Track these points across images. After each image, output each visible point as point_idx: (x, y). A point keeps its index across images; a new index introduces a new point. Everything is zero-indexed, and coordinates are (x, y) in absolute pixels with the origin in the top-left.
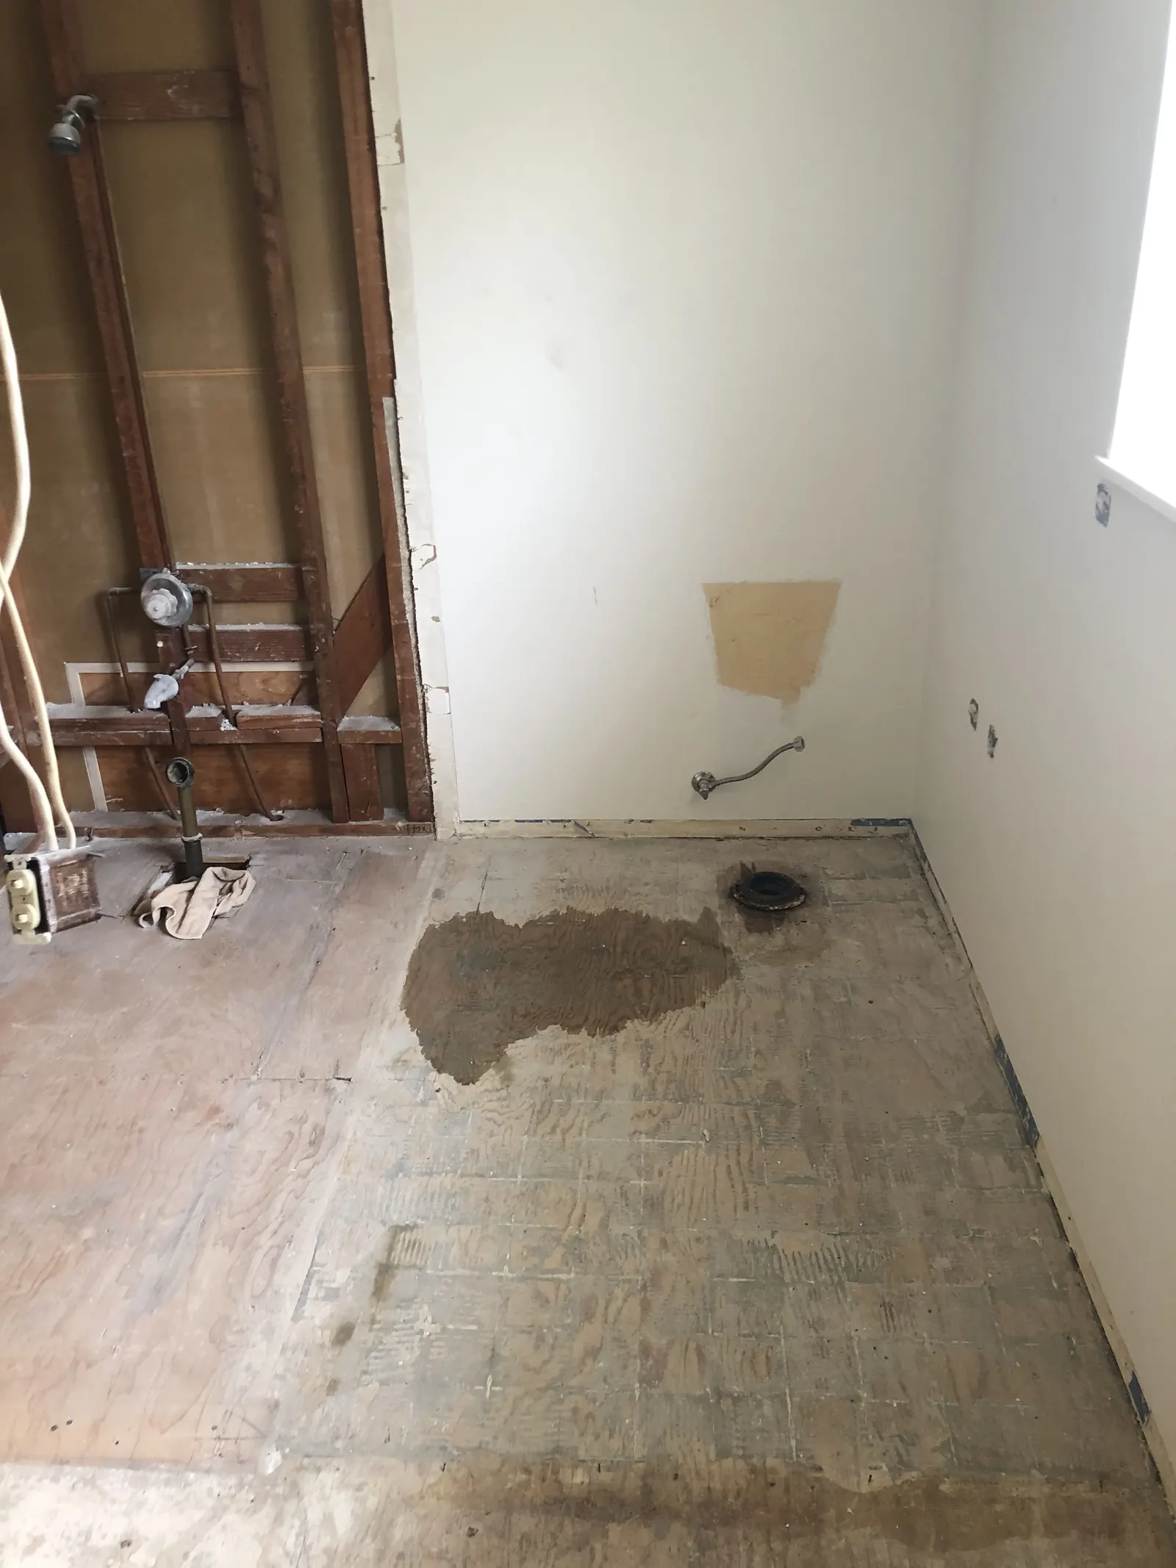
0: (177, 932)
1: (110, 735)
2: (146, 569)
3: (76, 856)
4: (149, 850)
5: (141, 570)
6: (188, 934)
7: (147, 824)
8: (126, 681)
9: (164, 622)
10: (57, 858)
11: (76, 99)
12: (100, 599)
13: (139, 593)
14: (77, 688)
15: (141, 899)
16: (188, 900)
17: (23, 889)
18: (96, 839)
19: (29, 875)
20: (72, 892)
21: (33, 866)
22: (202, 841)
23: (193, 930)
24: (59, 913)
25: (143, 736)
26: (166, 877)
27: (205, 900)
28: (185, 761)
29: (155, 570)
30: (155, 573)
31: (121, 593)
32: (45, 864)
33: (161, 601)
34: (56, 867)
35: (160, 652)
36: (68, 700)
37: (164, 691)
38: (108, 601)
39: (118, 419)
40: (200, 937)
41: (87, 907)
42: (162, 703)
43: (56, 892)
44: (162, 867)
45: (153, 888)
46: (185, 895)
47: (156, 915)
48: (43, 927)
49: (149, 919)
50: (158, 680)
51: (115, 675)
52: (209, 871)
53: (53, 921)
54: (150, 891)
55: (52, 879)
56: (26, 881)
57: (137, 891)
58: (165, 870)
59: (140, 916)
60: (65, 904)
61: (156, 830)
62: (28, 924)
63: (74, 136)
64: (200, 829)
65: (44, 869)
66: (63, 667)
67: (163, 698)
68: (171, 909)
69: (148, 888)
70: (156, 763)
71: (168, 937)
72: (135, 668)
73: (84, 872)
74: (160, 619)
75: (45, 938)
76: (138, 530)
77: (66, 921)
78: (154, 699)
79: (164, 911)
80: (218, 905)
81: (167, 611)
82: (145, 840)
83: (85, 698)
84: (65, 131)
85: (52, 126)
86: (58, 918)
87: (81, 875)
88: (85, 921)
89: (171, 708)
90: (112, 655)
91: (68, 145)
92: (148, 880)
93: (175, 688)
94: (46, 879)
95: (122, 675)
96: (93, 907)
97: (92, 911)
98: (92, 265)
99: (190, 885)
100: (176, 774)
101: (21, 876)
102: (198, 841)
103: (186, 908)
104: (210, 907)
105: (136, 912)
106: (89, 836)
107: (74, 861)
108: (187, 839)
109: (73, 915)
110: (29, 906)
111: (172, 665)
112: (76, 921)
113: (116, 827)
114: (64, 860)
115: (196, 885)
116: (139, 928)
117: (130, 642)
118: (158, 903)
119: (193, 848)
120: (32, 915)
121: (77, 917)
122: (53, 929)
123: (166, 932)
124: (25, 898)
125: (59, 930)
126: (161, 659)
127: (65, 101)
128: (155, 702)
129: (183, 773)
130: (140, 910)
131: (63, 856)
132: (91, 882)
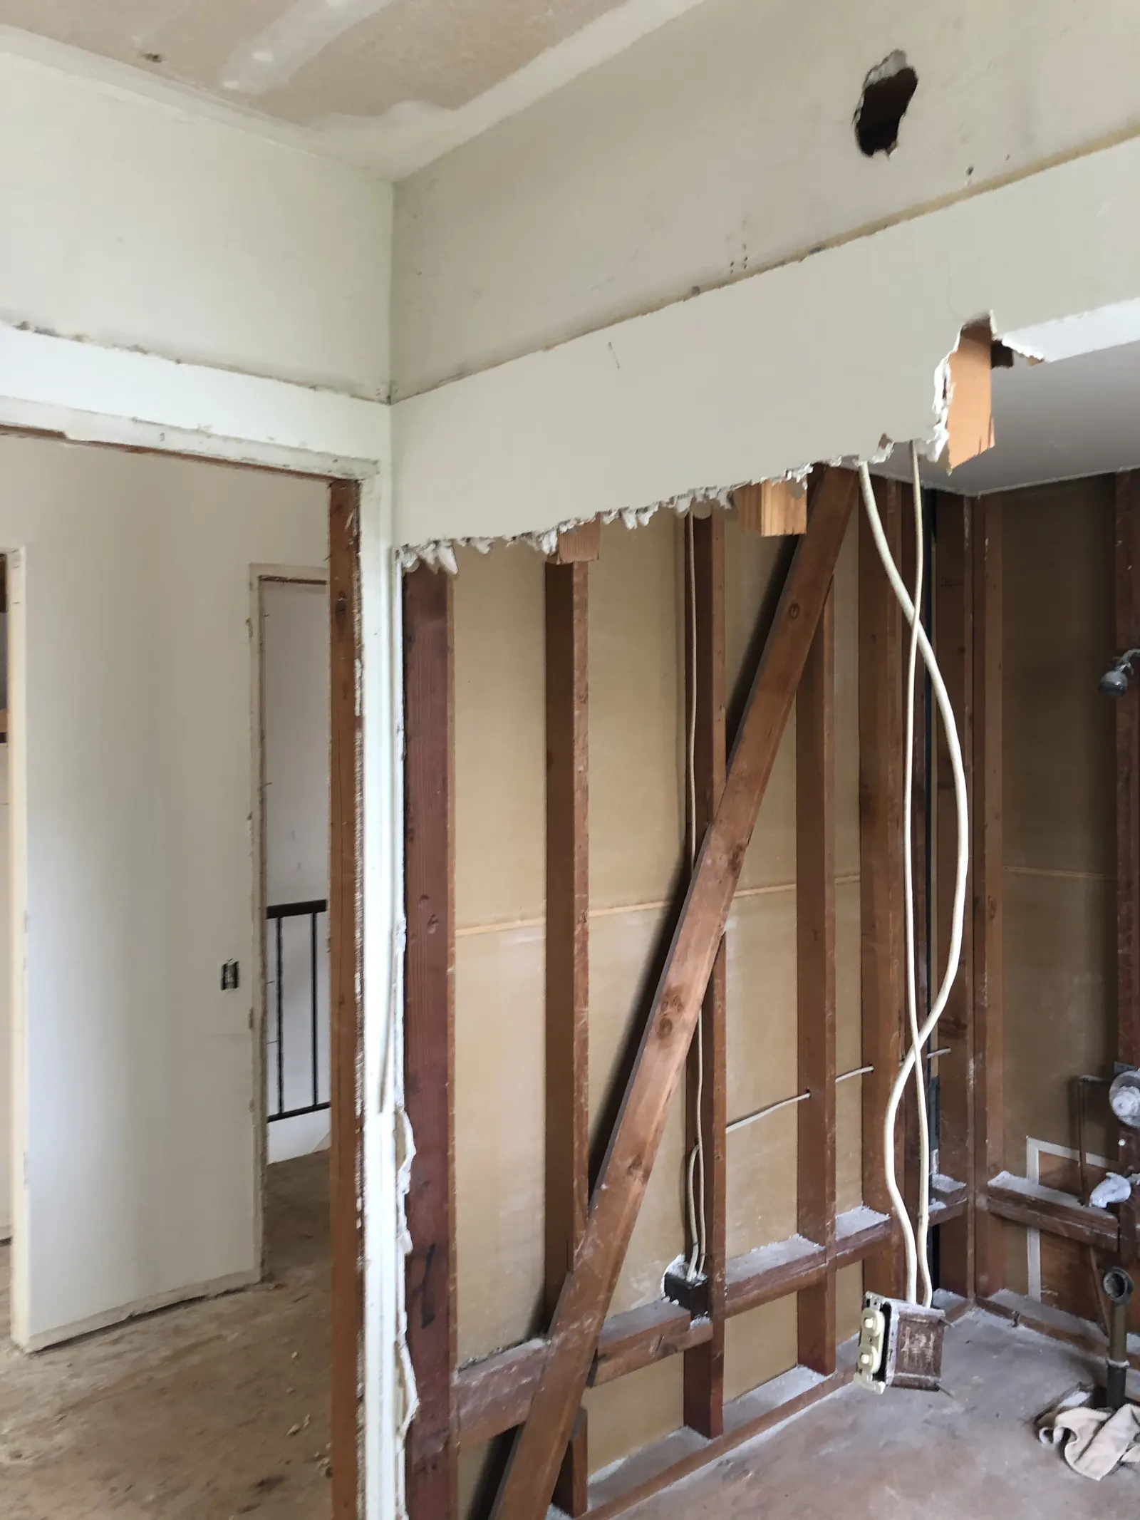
0: (1075, 1462)
1: (1054, 1221)
2: (1121, 1064)
3: (927, 1317)
4: (1073, 1360)
5: (1116, 1064)
6: (1087, 1468)
7: (1077, 1330)
8: (1082, 1170)
9: (1128, 1121)
10: (909, 1311)
11: (1130, 653)
12: (1072, 1084)
13: (1110, 1086)
14: (1034, 1166)
15: (1049, 1410)
16: (1096, 1432)
17: (872, 1330)
18: (1022, 1328)
19: (880, 1317)
20: (915, 1351)
21: (886, 1310)
22: (1129, 1371)
23: (1093, 1468)
24: (898, 1368)
25: (1088, 1233)
26: (1083, 1397)
27: (1114, 1439)
28: (1125, 1275)
29: (1130, 1067)
30: (1128, 1070)
31: (1093, 1082)
32: (895, 1313)
33: (1129, 1099)
34: (905, 1319)
35: (1120, 1149)
36: (1022, 1173)
37: (1113, 1191)
38: (1079, 1086)
39: (1119, 918)
40: (1098, 1479)
41: (927, 1373)
42: (1108, 1204)
43: (900, 1345)
44: (1080, 1383)
45: (1066, 1403)
46: (1094, 1426)
47: (1058, 1435)
48: (880, 1375)
49: (1049, 1434)
50: (1109, 1178)
51: (1072, 1162)
52: (1127, 1409)
53: (890, 1373)
54: (1061, 1405)
55: (899, 1329)
56: (876, 1323)
57: (1048, 1399)
58: (1083, 1388)
59: (1041, 1428)
60: (906, 1360)
61: (1083, 1340)
62: (868, 1366)
63: (1123, 681)
64: (1130, 1357)
65: (895, 1318)
66: (1025, 1141)
67: (1112, 1198)
68: (1075, 1434)
69: (1059, 1401)
70: (1098, 1267)
71: (1063, 1464)
72: (1093, 1160)
73: (932, 1337)
74: (1125, 1117)
75: (879, 1388)
76: (1120, 1024)
77: (902, 1379)
78: (1101, 1197)
79: (1067, 1433)
80: (1127, 1450)
81: (1133, 1110)
82: (1070, 1347)
83: (1040, 1177)
84: (1116, 678)
85: (1106, 672)
86: (896, 1372)
87: (929, 1339)
88: (922, 1386)
89: (1122, 1213)
90: (1074, 1141)
91: (1116, 688)
92: (1061, 1392)
93: (1126, 1193)
94: (894, 1328)
95: (1079, 1164)
96: (932, 1376)
97: (931, 1379)
98: (1120, 785)
99: (1101, 1415)
100: (1112, 1286)
101: (873, 1316)
102: (1124, 1370)
103: (1092, 1439)
104: (1118, 1450)
105: (1040, 1422)
106: (1015, 1320)
107: (925, 1321)
108: (1111, 1362)
109: (911, 1375)
110: (874, 1349)
111: (1131, 1168)
112: (913, 1384)
113: (1046, 1322)
114: (916, 1315)
115: (1109, 1418)
116: (1037, 1441)
117: (1092, 1132)
118: (1064, 1420)
119: (1117, 1376)
120: (873, 1359)
121: (915, 1379)
122: (889, 1381)
123: (1063, 1457)
124: (872, 1340)
125: (894, 1385)
126: (1121, 1158)
127: (1122, 653)
128: (1100, 1201)
129: (1120, 1286)
130: (1042, 1422)
131: (915, 1312)
132: (937, 1348)
